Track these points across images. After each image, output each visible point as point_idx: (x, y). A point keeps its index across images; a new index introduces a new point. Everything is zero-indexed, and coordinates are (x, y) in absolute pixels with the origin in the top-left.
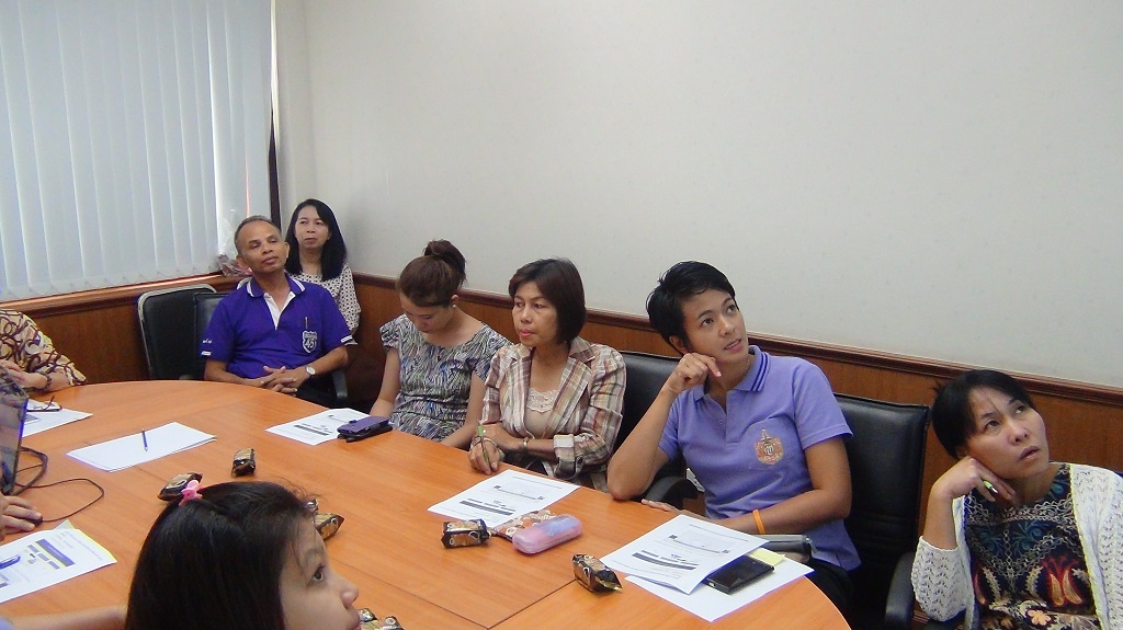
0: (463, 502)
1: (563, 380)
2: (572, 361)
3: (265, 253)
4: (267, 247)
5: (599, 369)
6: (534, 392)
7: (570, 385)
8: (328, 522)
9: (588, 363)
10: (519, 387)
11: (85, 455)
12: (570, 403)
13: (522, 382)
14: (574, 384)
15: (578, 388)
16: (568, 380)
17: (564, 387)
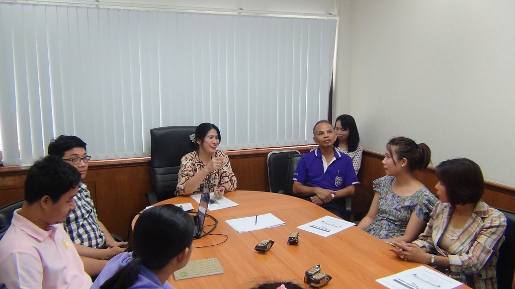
0: (395, 280)
1: (467, 225)
2: (474, 215)
3: (325, 137)
4: (326, 135)
5: (487, 223)
6: (451, 227)
7: (470, 229)
8: (324, 278)
9: (483, 219)
10: (444, 222)
11: (233, 223)
12: (467, 239)
13: (446, 220)
14: (472, 228)
15: (474, 231)
16: (469, 226)
17: (466, 229)
